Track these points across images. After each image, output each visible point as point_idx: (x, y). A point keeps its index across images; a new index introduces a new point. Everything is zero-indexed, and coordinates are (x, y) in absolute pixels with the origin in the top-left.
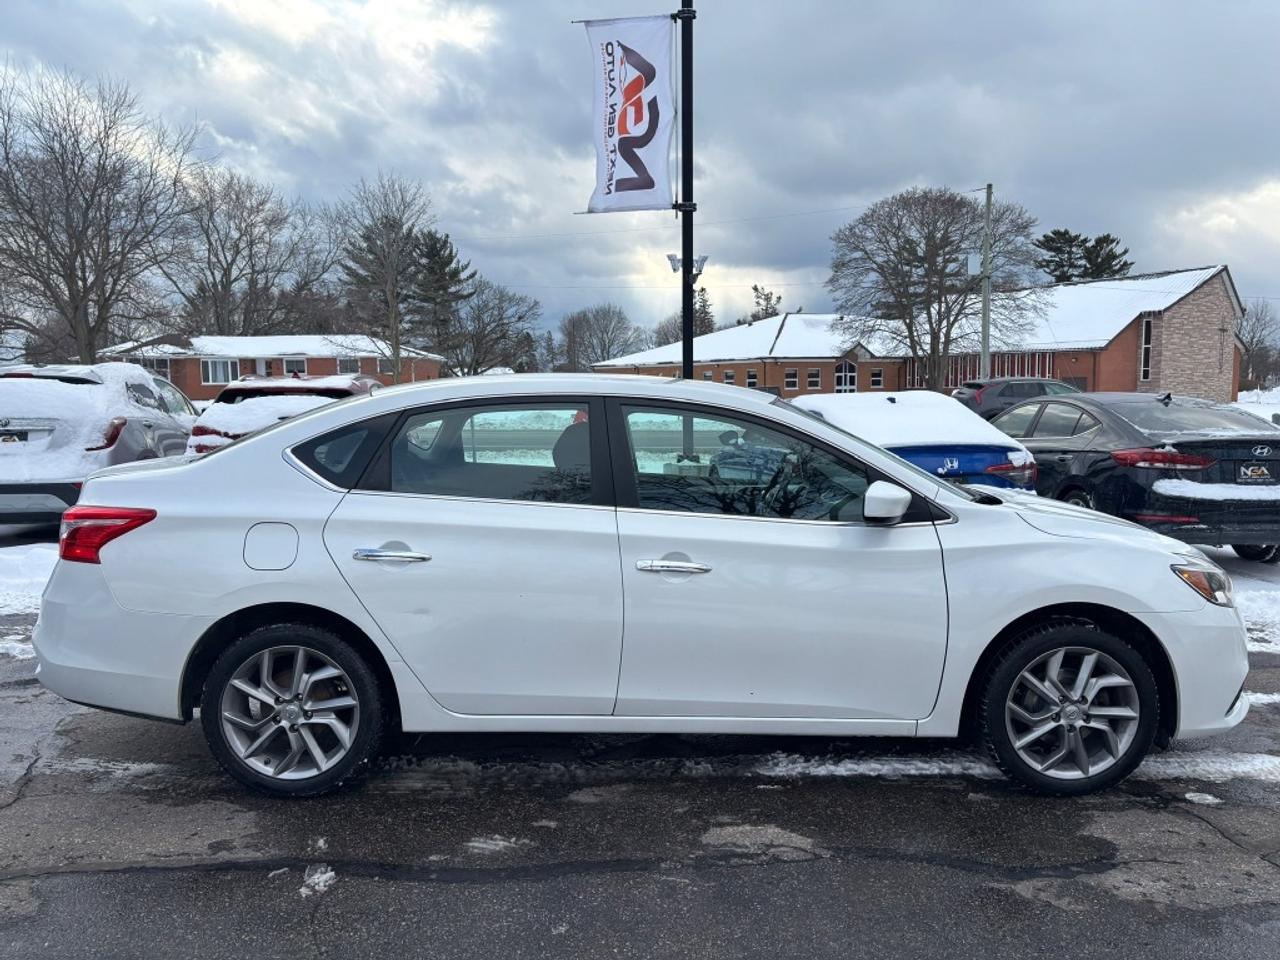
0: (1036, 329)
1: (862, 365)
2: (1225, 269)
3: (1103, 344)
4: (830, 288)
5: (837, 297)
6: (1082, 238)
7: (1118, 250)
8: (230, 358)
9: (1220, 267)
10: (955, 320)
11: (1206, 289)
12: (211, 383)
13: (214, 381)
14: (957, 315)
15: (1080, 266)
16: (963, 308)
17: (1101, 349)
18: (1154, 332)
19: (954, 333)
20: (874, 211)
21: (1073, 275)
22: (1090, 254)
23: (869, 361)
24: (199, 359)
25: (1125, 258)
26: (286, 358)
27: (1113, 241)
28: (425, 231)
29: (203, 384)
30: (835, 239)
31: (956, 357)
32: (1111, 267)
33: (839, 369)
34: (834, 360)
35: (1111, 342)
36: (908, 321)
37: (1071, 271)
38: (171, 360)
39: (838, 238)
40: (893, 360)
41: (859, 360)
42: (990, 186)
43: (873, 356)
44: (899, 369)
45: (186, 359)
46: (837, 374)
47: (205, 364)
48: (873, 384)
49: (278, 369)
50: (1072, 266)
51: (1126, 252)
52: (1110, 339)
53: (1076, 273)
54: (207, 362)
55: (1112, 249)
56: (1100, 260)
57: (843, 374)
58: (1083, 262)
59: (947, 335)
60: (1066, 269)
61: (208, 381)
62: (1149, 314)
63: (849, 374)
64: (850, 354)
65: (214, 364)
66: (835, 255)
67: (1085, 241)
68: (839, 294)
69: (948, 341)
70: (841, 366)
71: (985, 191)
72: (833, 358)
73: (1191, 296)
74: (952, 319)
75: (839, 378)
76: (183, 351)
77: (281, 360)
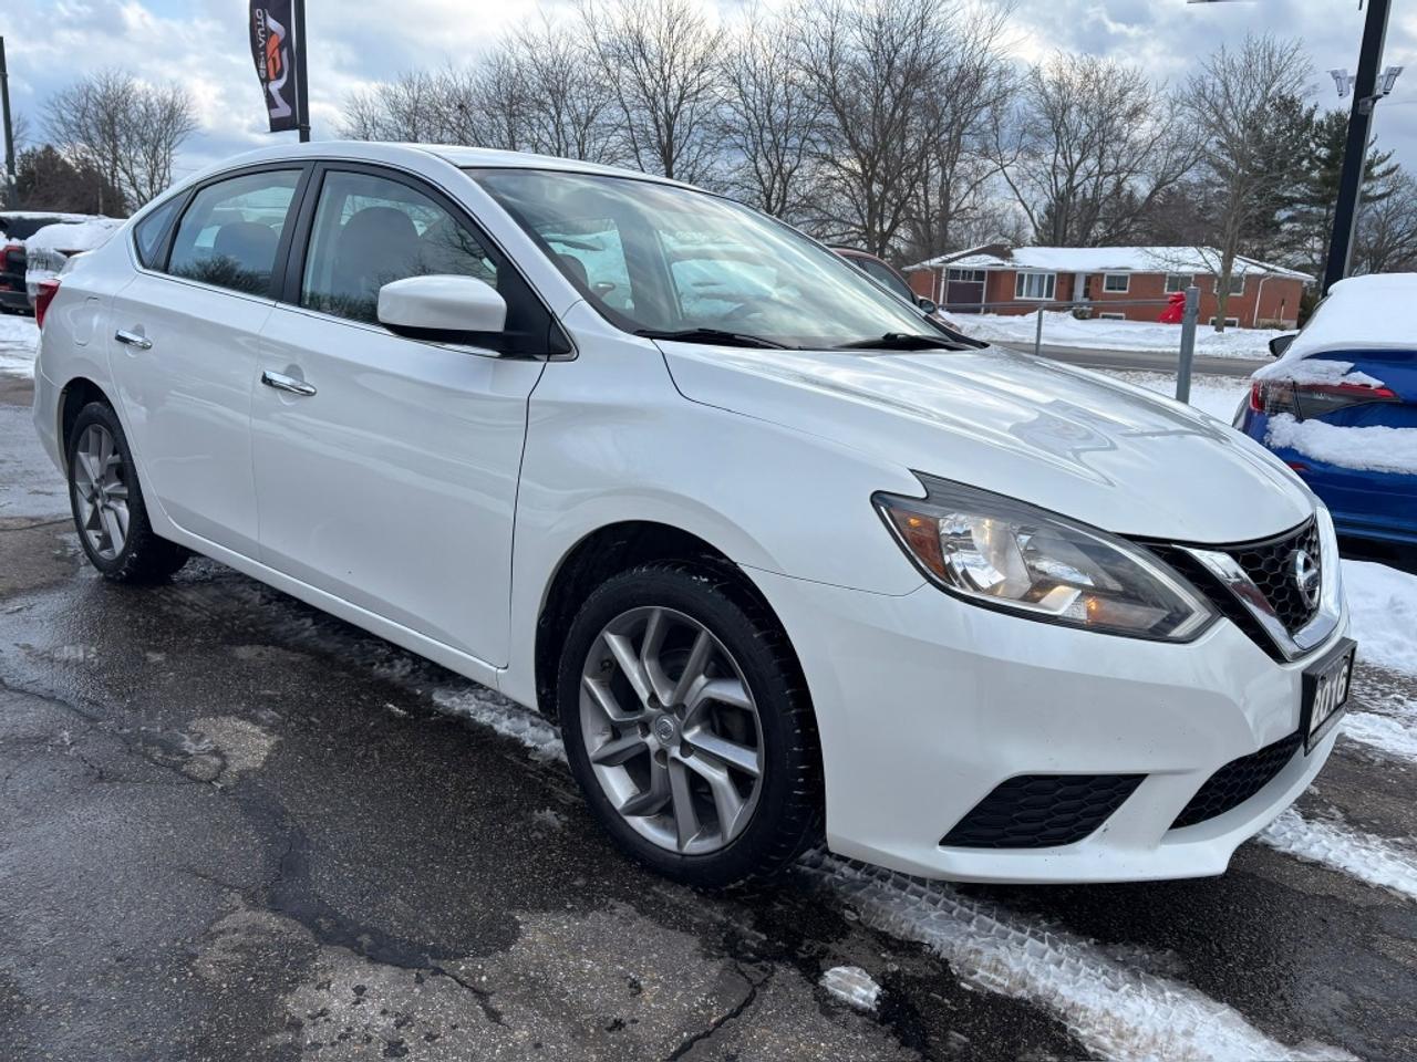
8: (1047, 271)
12: (1024, 298)
13: (1028, 295)
24: (1015, 272)
26: (1108, 273)
28: (1333, 113)
29: (1016, 298)
38: (989, 272)
45: (1003, 272)
47: (1021, 277)
49: (1097, 285)
54: (1023, 276)
61: (1021, 295)
65: (1030, 277)
76: (1001, 262)
77: (1102, 275)
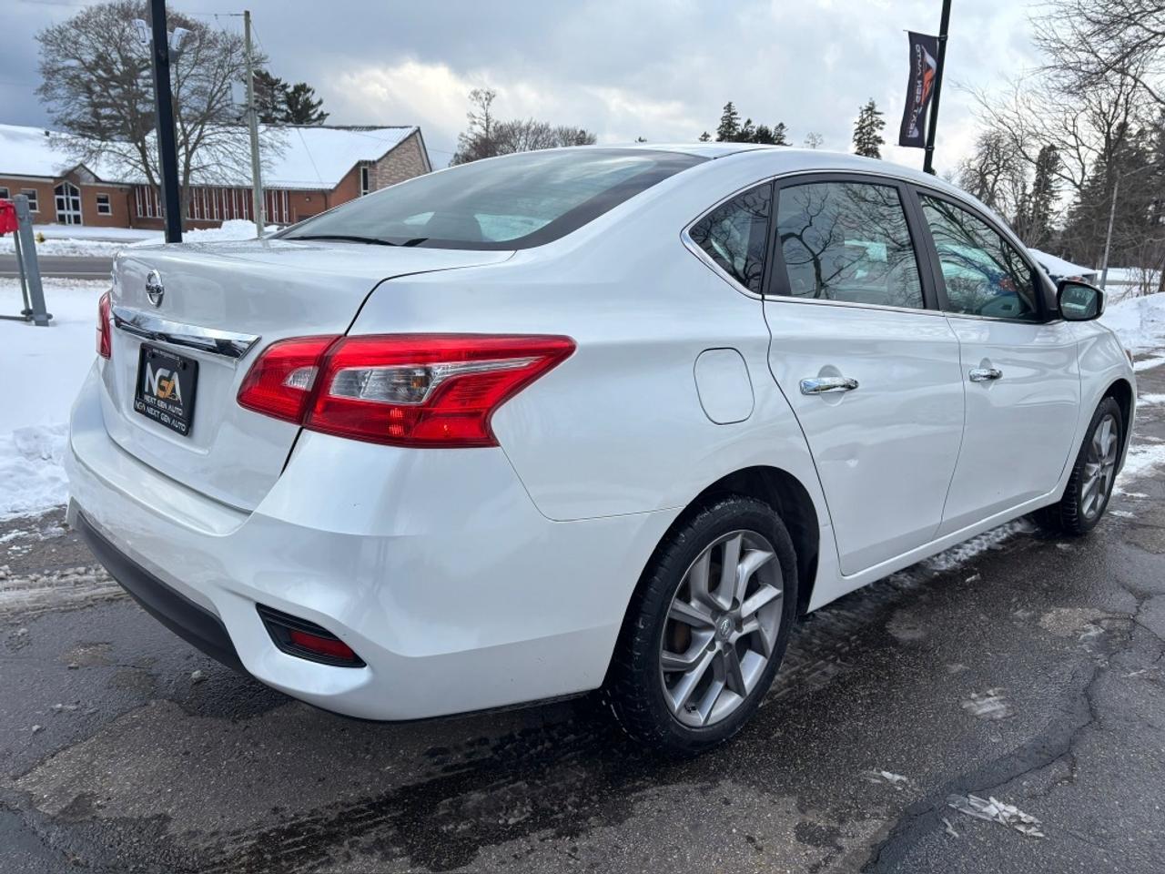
0: (274, 167)
1: (87, 189)
2: (418, 130)
3: (332, 187)
4: (42, 96)
5: (52, 109)
6: (282, 83)
7: (314, 100)
9: (414, 129)
10: (194, 148)
11: (406, 145)
14: (196, 144)
15: (282, 111)
16: (200, 137)
17: (331, 190)
18: (370, 179)
19: (194, 162)
20: (89, 17)
21: (276, 118)
22: (291, 100)
23: (92, 184)
25: (320, 109)
27: (309, 90)
30: (43, 40)
31: (200, 189)
32: (310, 116)
33: (59, 191)
34: (52, 181)
35: (338, 186)
36: (140, 144)
37: (275, 114)
39: (45, 40)
40: (120, 186)
41: (81, 183)
42: (247, 14)
43: (98, 180)
44: (128, 196)
46: (57, 197)
48: (101, 211)
50: (275, 109)
51: (320, 103)
52: (338, 182)
53: (279, 117)
55: (308, 99)
56: (299, 107)
57: (64, 197)
58: (284, 107)
59: (187, 164)
60: (270, 111)
62: (366, 163)
63: (71, 198)
64: (70, 175)
66: (43, 59)
67: (285, 86)
68: (52, 105)
69: (188, 171)
70: (61, 187)
71: (243, 17)
72: (51, 177)
73: (396, 150)
74: (190, 147)
75: (60, 202)
